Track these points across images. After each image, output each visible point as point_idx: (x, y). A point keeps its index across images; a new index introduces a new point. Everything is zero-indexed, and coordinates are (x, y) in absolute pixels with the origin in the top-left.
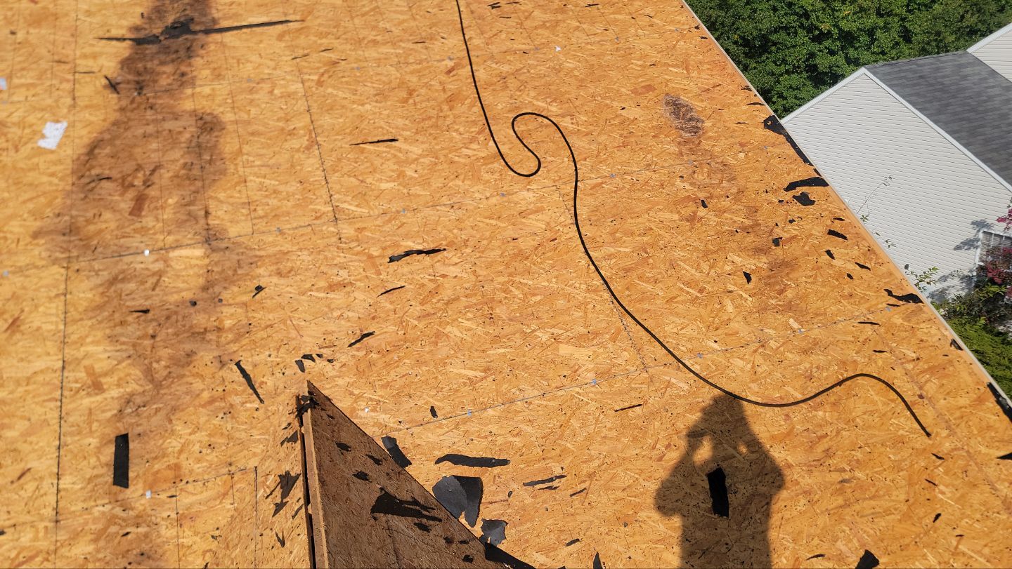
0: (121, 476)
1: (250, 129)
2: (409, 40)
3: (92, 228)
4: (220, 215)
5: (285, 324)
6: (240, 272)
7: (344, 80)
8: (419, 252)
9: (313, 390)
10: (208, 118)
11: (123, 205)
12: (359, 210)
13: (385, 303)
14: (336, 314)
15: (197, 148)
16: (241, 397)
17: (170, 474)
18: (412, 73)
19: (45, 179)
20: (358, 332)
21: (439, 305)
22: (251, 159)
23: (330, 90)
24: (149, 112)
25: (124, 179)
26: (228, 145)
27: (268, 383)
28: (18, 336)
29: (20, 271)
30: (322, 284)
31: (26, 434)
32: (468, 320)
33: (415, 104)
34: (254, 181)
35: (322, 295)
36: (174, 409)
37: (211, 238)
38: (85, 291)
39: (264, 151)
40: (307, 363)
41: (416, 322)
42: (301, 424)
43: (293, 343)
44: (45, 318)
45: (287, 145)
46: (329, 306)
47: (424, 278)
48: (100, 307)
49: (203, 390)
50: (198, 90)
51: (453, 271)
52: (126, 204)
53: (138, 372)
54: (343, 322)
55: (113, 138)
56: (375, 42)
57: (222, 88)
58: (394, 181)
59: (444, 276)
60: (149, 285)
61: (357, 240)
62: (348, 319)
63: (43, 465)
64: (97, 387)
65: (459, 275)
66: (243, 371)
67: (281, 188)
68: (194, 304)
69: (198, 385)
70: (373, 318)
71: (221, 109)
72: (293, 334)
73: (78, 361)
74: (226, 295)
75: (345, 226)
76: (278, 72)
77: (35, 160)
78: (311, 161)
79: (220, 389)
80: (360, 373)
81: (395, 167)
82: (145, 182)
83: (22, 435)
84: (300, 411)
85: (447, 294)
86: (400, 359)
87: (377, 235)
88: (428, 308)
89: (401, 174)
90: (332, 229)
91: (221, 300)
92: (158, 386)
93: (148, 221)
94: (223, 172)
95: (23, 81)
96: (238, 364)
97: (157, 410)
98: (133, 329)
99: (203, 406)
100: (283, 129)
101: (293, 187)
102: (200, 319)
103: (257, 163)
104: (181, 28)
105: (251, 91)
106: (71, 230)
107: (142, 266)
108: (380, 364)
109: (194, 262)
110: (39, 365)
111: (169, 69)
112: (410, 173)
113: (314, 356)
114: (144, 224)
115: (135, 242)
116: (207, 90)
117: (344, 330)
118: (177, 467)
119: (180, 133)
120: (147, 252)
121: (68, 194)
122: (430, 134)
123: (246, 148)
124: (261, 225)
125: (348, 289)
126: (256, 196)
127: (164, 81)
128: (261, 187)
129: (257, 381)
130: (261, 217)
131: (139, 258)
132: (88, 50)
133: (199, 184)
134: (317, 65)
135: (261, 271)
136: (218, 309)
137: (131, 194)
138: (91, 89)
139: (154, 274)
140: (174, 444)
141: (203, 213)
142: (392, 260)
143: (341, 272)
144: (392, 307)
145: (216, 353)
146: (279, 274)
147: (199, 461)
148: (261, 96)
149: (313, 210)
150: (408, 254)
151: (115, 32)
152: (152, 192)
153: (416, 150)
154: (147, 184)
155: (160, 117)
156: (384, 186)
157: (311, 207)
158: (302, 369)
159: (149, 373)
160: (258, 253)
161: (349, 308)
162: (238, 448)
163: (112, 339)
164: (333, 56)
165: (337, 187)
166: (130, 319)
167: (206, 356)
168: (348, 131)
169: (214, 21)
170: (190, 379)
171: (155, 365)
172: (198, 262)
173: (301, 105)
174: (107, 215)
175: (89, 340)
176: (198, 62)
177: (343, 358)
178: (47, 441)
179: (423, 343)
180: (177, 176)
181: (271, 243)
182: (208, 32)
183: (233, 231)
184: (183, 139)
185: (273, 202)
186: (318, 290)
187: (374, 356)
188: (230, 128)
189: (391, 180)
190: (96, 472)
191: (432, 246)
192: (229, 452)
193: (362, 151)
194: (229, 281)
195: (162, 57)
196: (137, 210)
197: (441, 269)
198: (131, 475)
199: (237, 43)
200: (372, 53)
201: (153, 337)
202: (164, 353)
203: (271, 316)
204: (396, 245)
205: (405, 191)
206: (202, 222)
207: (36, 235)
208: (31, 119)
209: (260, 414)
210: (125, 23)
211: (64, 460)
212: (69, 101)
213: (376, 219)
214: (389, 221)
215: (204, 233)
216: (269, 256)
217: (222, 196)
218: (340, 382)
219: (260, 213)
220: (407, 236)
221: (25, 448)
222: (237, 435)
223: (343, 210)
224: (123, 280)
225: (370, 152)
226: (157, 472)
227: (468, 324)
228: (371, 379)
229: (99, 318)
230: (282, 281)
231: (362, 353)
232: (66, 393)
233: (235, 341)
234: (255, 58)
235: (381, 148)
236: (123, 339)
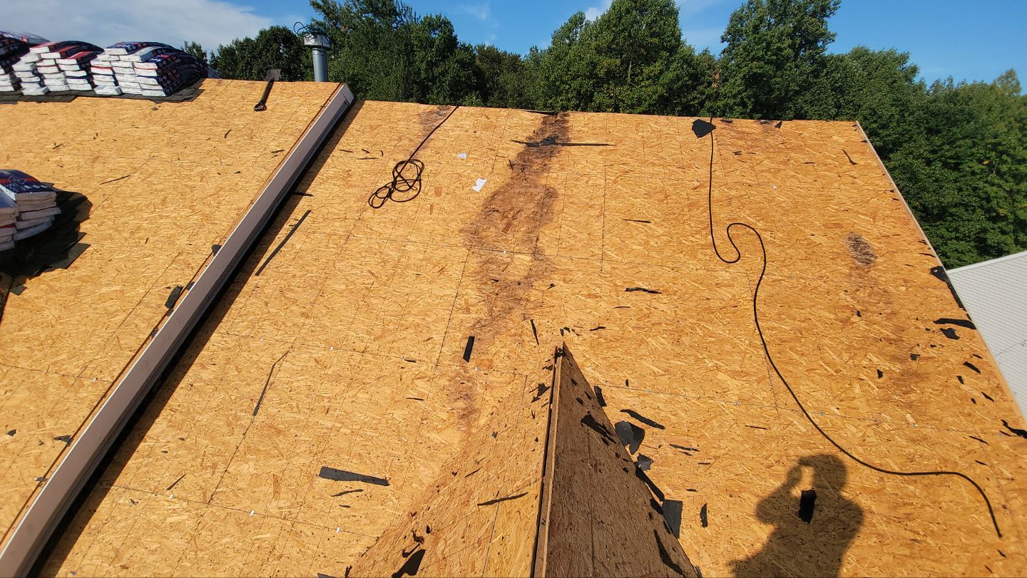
0: (467, 357)
1: (570, 201)
2: (674, 166)
3: (484, 233)
4: (544, 242)
5: (560, 308)
6: (545, 274)
7: (629, 182)
8: (645, 290)
9: (565, 347)
10: (551, 190)
11: (500, 226)
12: (617, 257)
13: (617, 313)
14: (588, 311)
15: (542, 205)
16: (528, 337)
17: (488, 363)
18: (670, 185)
19: (471, 205)
20: (597, 324)
21: (648, 324)
22: (567, 216)
23: (620, 187)
24: (524, 182)
25: (504, 213)
26: (557, 206)
27: (544, 335)
28: (442, 276)
29: (450, 246)
30: (585, 292)
31: (434, 321)
32: (663, 338)
33: (667, 203)
34: (564, 228)
35: (584, 298)
36: (497, 333)
37: (536, 253)
38: (474, 263)
39: (575, 213)
40: (565, 332)
41: (631, 330)
42: (556, 363)
43: (561, 319)
44: (455, 271)
45: (587, 213)
46: (585, 305)
47: (644, 306)
48: (478, 273)
49: (512, 328)
50: (550, 174)
51: (662, 307)
52: (501, 226)
53: (486, 309)
54: (590, 316)
55: (505, 192)
56: (653, 164)
57: (563, 175)
58: (641, 246)
59: (656, 308)
60: (501, 268)
61: (611, 274)
62: (594, 316)
63: (438, 338)
64: (468, 311)
65: (665, 310)
66: (533, 325)
67: (578, 235)
68: (519, 284)
69: (511, 325)
70: (608, 319)
71: (559, 187)
72: (563, 314)
73: (463, 295)
74: (535, 284)
75: (607, 264)
76: (594, 172)
77: (469, 195)
78: (598, 224)
79: (520, 331)
80: (592, 347)
81: (645, 238)
82: (513, 217)
83: (433, 321)
84: (557, 355)
85: (655, 319)
86: (616, 347)
87: (623, 274)
88: (641, 323)
89: (647, 243)
90: (598, 264)
91: (532, 286)
92: (493, 319)
93: (510, 237)
94: (551, 220)
95: (473, 156)
96: (532, 321)
97: (490, 330)
98: (489, 288)
99: (510, 336)
100: (588, 203)
101: (584, 236)
102: (520, 293)
103: (569, 219)
104: (551, 141)
105: (577, 180)
106: (475, 233)
107: (501, 258)
108: (604, 346)
109: (525, 262)
110: (448, 292)
111: (539, 161)
112: (652, 243)
113: (570, 330)
114: (507, 238)
115: (500, 245)
116: (555, 175)
117: (590, 322)
118: (491, 361)
119: (536, 195)
120: (505, 252)
121: (478, 215)
122: (672, 223)
123: (566, 210)
124: (562, 252)
125: (598, 299)
126: (564, 236)
127: (535, 167)
128: (568, 232)
129: (539, 332)
130: (563, 248)
131: (500, 254)
132: (505, 146)
133: (538, 223)
134: (617, 172)
135: (555, 276)
136: (530, 290)
137: (505, 221)
138: (502, 165)
139: (505, 264)
140: (493, 350)
141: (535, 239)
142: (627, 290)
143: (597, 289)
144: (620, 317)
145: (523, 312)
146: (564, 281)
147: (501, 362)
148: (582, 183)
149: (591, 251)
150: (638, 289)
151: (520, 139)
152: (515, 223)
153: (660, 231)
154: (514, 218)
155: (528, 185)
156: (634, 247)
157: (591, 249)
158: (563, 335)
159: (491, 311)
160: (556, 266)
161: (596, 309)
162: (521, 363)
163: (479, 290)
164: (627, 168)
165: (608, 241)
166: (489, 282)
167: (518, 312)
168: (623, 211)
169: (568, 139)
170: (508, 321)
171: (494, 308)
172: (527, 264)
173: (601, 192)
174: (492, 229)
175: (469, 287)
176: (554, 160)
177: (585, 336)
178: (441, 327)
179: (632, 342)
180: (528, 217)
181: (564, 263)
182: (563, 145)
183: (547, 252)
184: (536, 199)
185: (572, 242)
186: (582, 295)
187: (602, 340)
188: (561, 197)
189: (640, 245)
190: (458, 349)
191: (653, 289)
192: (517, 363)
193: (628, 225)
194: (539, 277)
195: (538, 154)
196: (505, 230)
197: (655, 303)
198: (471, 357)
199: (577, 153)
200: (650, 170)
201: (497, 294)
202: (500, 304)
203: (554, 302)
204: (632, 282)
205: (647, 253)
206: (534, 243)
207: (461, 231)
208: (472, 175)
209: (536, 350)
210: (525, 134)
211: (446, 339)
212: (490, 169)
213: (625, 265)
214: (632, 267)
215: (533, 249)
216: (561, 270)
217: (547, 232)
218: (580, 348)
219: (564, 246)
220: (640, 279)
221: (433, 328)
222: (522, 356)
223: (607, 255)
224: (491, 263)
225: (632, 225)
226: (482, 360)
227: (663, 340)
228: (597, 352)
229: (476, 278)
230: (565, 285)
231: (596, 337)
232: (454, 309)
233: (534, 309)
234: (584, 162)
235: (640, 225)
236: (484, 291)
